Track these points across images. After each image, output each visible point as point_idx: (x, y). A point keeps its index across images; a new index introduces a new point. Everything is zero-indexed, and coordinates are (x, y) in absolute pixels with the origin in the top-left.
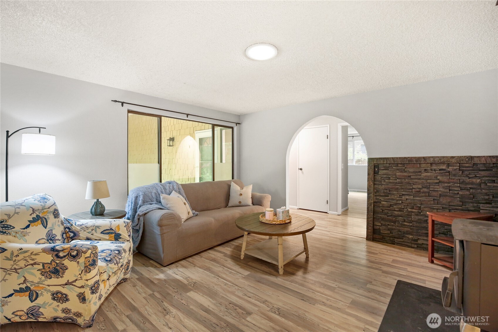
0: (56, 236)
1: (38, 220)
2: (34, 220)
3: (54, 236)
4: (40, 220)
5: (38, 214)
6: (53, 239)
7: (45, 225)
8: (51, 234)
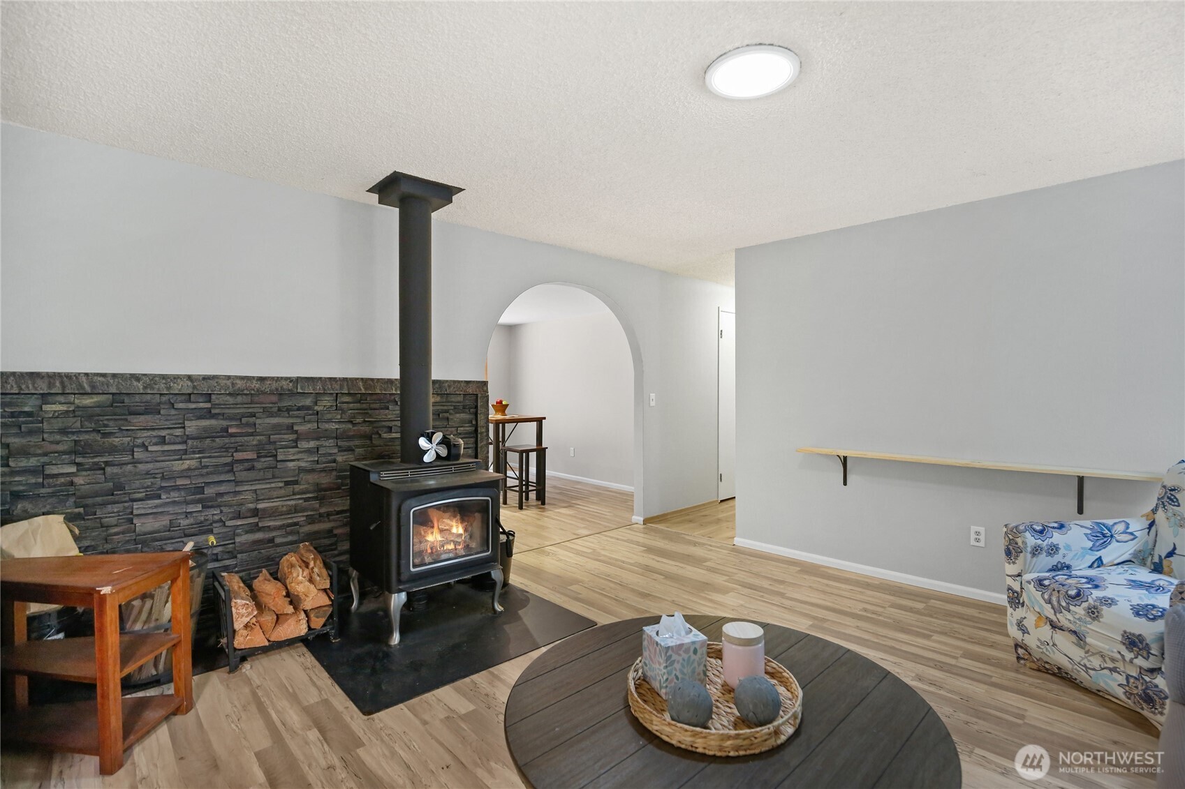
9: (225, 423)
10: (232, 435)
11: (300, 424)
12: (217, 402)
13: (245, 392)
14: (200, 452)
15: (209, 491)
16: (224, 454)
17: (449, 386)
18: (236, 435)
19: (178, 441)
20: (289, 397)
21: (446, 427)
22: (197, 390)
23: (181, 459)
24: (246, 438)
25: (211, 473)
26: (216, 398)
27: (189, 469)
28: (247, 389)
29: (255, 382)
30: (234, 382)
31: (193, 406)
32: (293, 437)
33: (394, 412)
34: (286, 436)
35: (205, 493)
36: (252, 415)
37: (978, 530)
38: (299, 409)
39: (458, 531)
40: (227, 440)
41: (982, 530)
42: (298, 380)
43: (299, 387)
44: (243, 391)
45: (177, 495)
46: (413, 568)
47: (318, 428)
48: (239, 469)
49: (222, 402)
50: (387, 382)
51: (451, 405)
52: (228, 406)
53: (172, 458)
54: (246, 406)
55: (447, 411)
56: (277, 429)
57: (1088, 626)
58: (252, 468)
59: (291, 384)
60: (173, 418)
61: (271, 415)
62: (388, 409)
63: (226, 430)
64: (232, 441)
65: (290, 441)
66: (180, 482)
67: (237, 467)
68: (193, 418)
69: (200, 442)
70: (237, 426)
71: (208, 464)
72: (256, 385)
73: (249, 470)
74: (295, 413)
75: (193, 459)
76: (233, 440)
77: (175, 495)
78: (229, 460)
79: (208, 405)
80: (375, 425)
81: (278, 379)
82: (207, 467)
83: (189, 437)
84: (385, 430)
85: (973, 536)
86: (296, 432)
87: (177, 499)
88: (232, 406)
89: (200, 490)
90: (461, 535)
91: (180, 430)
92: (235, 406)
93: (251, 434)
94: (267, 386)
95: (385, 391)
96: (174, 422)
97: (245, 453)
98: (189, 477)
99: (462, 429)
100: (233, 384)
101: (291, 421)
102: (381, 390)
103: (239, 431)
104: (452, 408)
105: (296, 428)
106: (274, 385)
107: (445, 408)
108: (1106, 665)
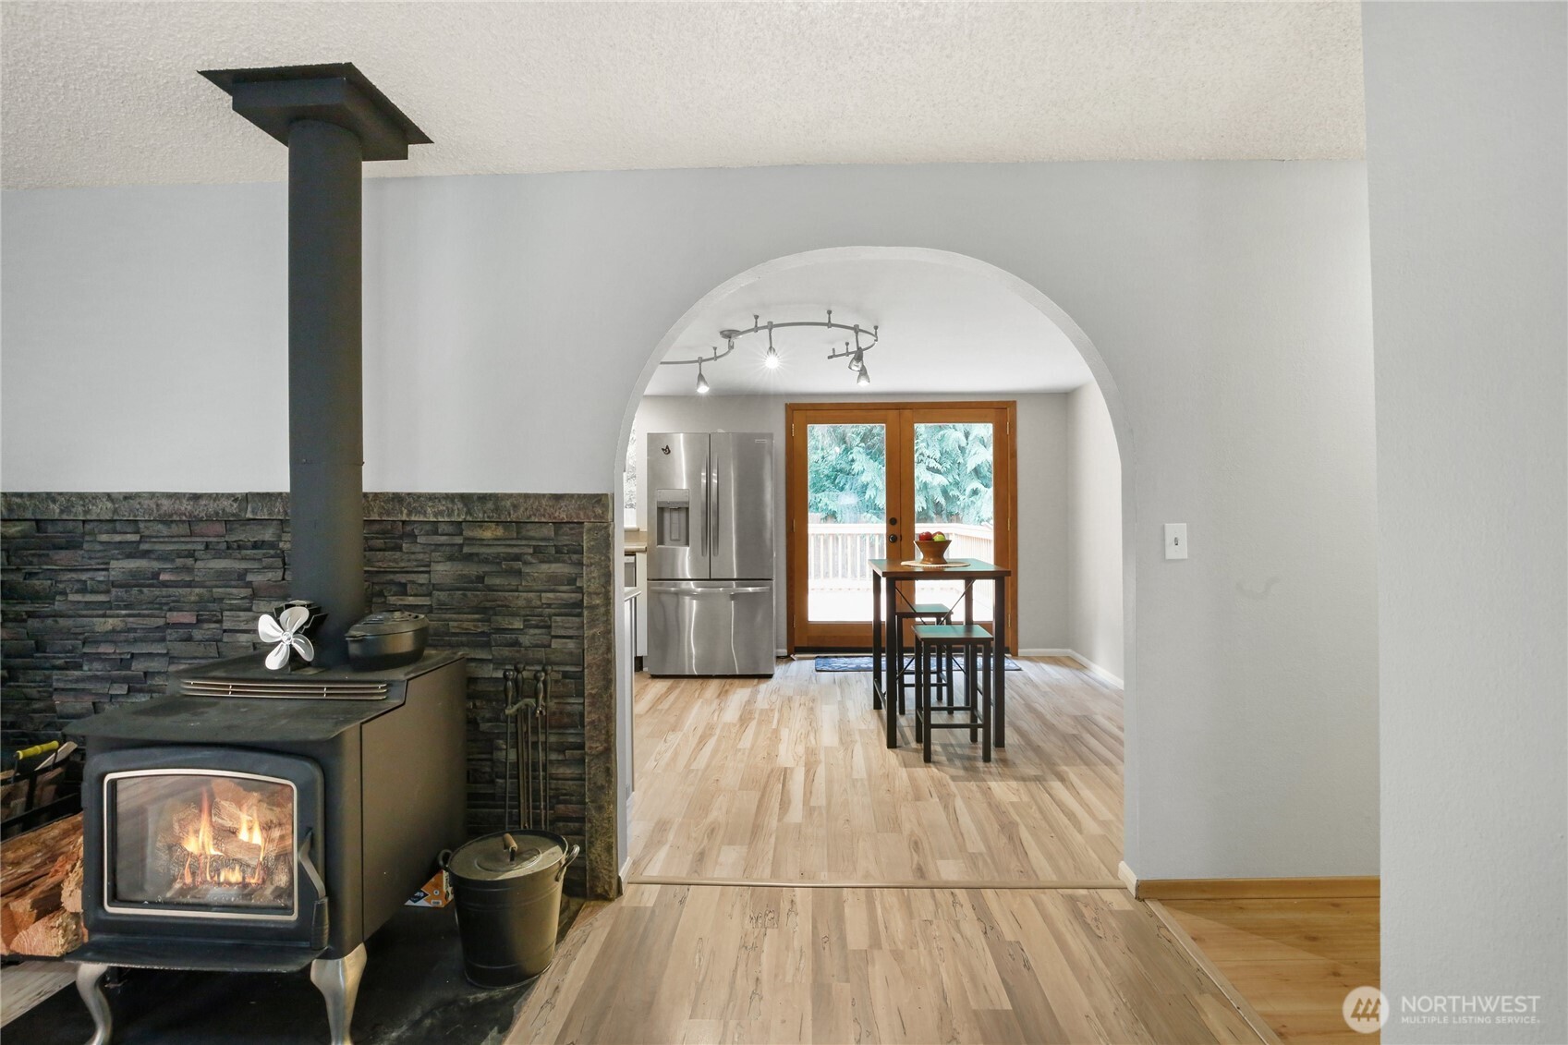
9: (156, 565)
10: (165, 584)
11: (259, 571)
12: (147, 533)
13: (175, 518)
14: (126, 607)
15: (138, 667)
16: (156, 612)
17: (515, 507)
18: (169, 584)
19: (102, 589)
20: (241, 525)
21: (517, 591)
22: (118, 514)
23: (104, 616)
24: (180, 590)
25: (142, 640)
26: (146, 527)
27: (113, 631)
28: (176, 513)
29: (184, 501)
30: (159, 502)
31: (118, 538)
32: (246, 592)
33: (413, 557)
34: (234, 591)
35: (133, 669)
36: (191, 554)
38: (256, 546)
39: (251, 838)
40: (157, 592)
42: (247, 498)
43: (249, 509)
44: (171, 515)
45: (100, 667)
46: (109, 904)
47: (283, 579)
48: (173, 638)
49: (154, 534)
50: (393, 499)
51: (529, 546)
52: (161, 540)
53: (95, 612)
54: (182, 539)
55: (517, 558)
56: (224, 577)
58: (189, 639)
59: (235, 505)
60: (99, 555)
61: (219, 555)
62: (399, 548)
63: (156, 575)
64: (164, 593)
65: (242, 598)
66: (103, 649)
67: (171, 634)
68: (120, 557)
69: (126, 592)
70: (172, 571)
71: (135, 626)
72: (186, 506)
73: (185, 641)
74: (248, 552)
75: (118, 616)
76: (165, 591)
77: (98, 668)
78: (161, 622)
79: (135, 538)
80: (376, 580)
81: (216, 497)
82: (135, 630)
83: (114, 584)
84: (394, 589)
86: (249, 585)
87: (99, 673)
88: (166, 539)
89: (124, 663)
90: (258, 848)
91: (104, 573)
92: (170, 539)
93: (189, 585)
94: (201, 508)
95: (388, 515)
96: (100, 561)
97: (181, 613)
98: (114, 642)
99: (551, 595)
100: (157, 505)
101: (244, 565)
102: (380, 514)
103: (173, 578)
104: (531, 551)
105: (250, 578)
106: (212, 507)
107: (516, 550)
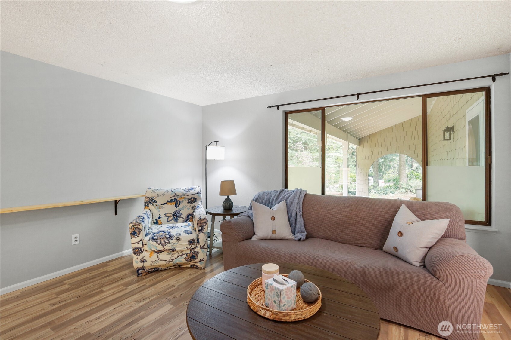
0: (182, 215)
1: (174, 201)
2: (171, 201)
3: (180, 214)
4: (175, 202)
5: (176, 198)
6: (178, 216)
7: (177, 206)
8: (178, 212)
37: (76, 236)
41: (78, 235)
57: (177, 244)
85: (73, 240)
108: (179, 255)
